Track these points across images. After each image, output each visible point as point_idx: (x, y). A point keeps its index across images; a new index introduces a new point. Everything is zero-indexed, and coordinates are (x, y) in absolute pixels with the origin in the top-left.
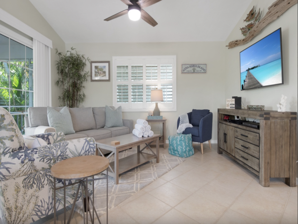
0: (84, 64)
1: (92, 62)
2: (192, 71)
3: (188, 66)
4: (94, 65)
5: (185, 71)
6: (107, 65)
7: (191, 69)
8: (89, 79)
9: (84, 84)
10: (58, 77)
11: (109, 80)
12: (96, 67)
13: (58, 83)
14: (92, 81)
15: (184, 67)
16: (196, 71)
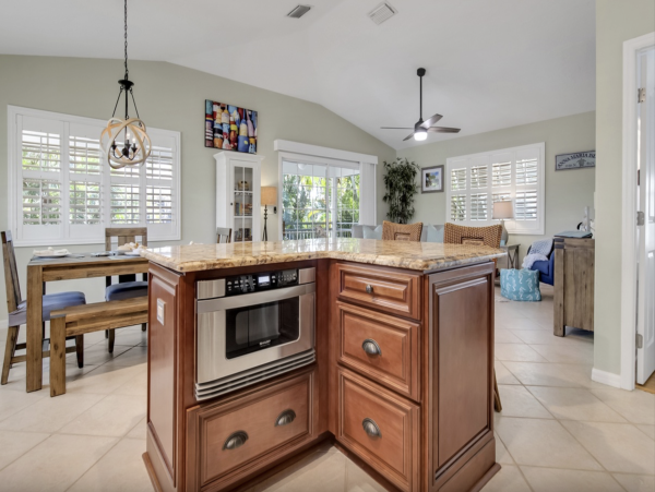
0: (414, 173)
1: (423, 169)
2: (578, 165)
3: (569, 157)
4: (425, 172)
5: (564, 166)
6: (439, 170)
7: (575, 162)
8: (419, 190)
9: (415, 197)
10: (386, 191)
11: (442, 190)
12: (427, 175)
13: (385, 198)
14: (423, 192)
15: (560, 159)
16: (585, 164)
